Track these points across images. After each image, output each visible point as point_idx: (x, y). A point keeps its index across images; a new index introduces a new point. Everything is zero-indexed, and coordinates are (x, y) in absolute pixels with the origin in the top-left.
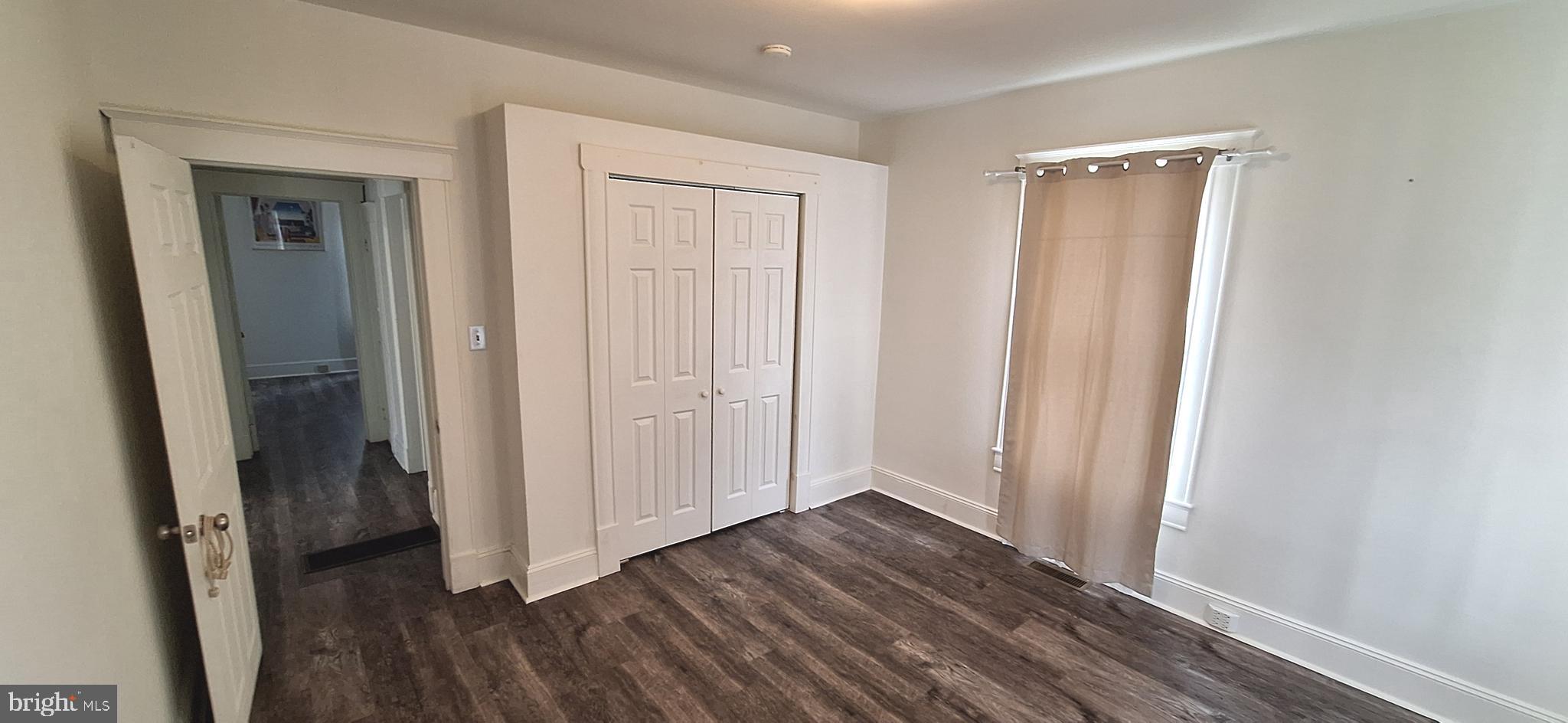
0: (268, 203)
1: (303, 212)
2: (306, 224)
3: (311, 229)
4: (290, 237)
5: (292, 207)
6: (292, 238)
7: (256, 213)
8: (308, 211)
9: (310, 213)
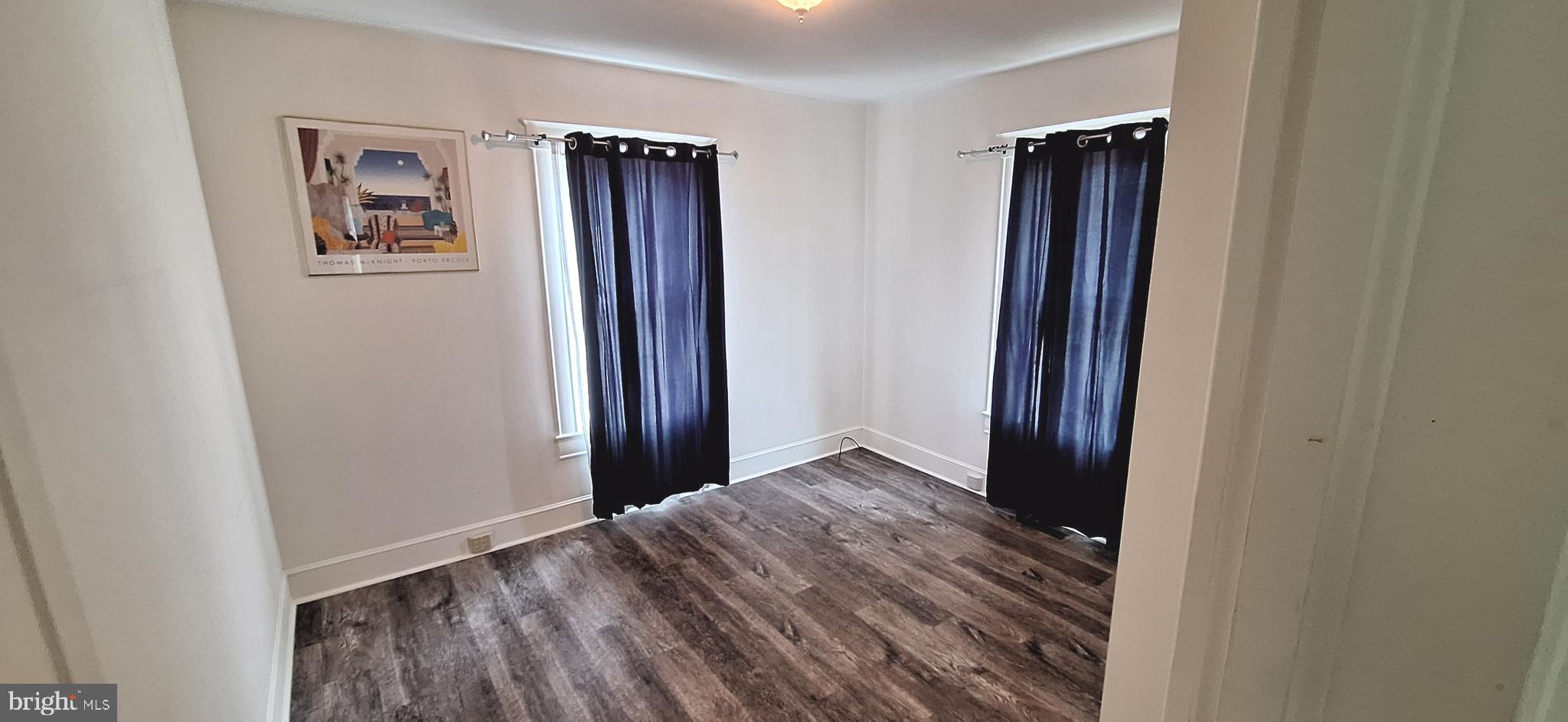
0: (345, 152)
1: (427, 176)
2: (435, 206)
3: (446, 218)
4: (398, 241)
5: (400, 163)
6: (404, 243)
7: (314, 181)
8: (436, 173)
9: (444, 177)
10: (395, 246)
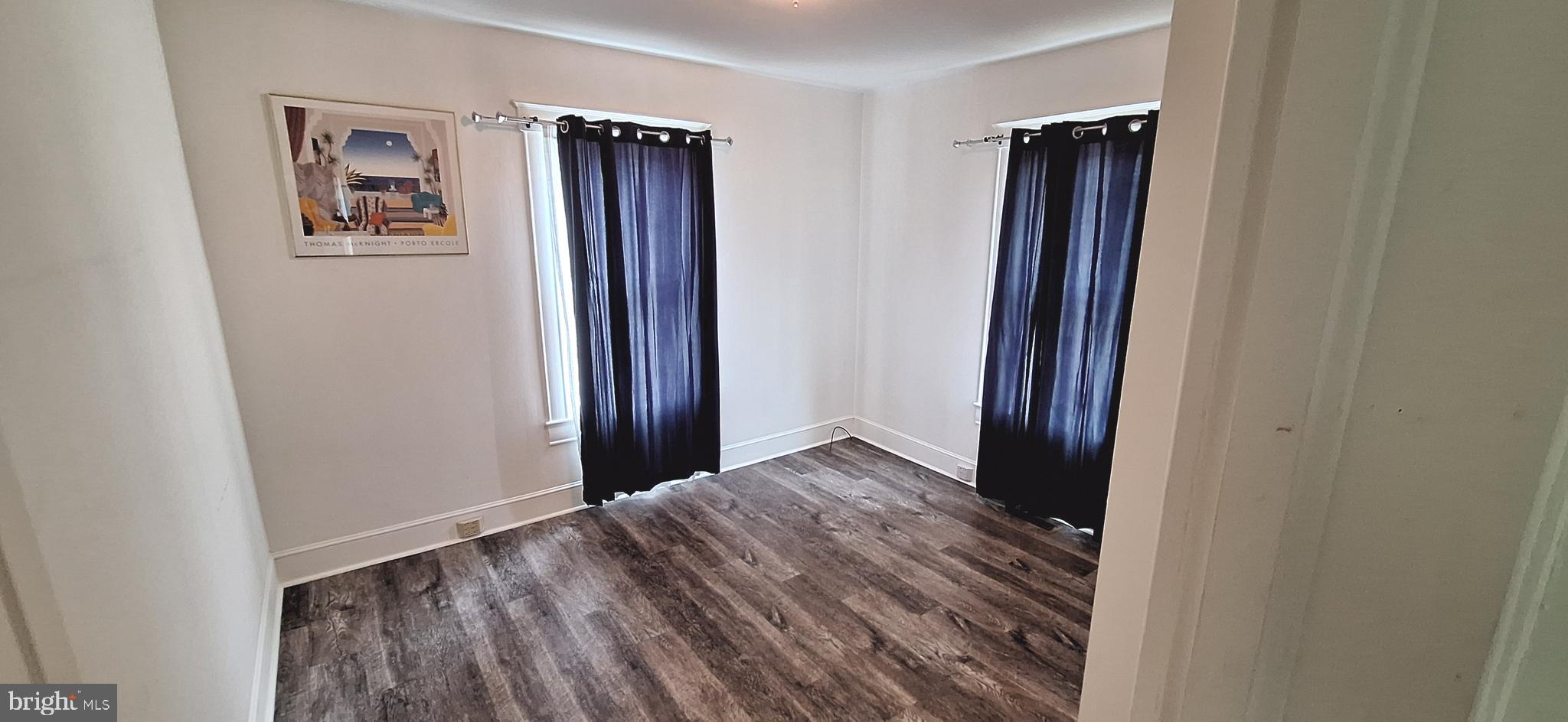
10: (383, 229)
